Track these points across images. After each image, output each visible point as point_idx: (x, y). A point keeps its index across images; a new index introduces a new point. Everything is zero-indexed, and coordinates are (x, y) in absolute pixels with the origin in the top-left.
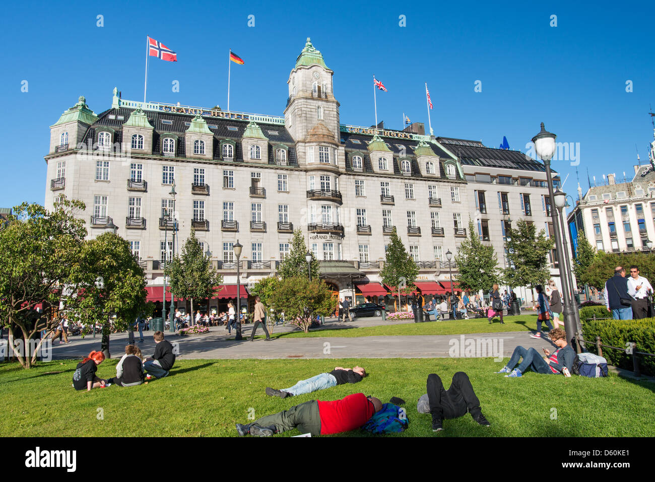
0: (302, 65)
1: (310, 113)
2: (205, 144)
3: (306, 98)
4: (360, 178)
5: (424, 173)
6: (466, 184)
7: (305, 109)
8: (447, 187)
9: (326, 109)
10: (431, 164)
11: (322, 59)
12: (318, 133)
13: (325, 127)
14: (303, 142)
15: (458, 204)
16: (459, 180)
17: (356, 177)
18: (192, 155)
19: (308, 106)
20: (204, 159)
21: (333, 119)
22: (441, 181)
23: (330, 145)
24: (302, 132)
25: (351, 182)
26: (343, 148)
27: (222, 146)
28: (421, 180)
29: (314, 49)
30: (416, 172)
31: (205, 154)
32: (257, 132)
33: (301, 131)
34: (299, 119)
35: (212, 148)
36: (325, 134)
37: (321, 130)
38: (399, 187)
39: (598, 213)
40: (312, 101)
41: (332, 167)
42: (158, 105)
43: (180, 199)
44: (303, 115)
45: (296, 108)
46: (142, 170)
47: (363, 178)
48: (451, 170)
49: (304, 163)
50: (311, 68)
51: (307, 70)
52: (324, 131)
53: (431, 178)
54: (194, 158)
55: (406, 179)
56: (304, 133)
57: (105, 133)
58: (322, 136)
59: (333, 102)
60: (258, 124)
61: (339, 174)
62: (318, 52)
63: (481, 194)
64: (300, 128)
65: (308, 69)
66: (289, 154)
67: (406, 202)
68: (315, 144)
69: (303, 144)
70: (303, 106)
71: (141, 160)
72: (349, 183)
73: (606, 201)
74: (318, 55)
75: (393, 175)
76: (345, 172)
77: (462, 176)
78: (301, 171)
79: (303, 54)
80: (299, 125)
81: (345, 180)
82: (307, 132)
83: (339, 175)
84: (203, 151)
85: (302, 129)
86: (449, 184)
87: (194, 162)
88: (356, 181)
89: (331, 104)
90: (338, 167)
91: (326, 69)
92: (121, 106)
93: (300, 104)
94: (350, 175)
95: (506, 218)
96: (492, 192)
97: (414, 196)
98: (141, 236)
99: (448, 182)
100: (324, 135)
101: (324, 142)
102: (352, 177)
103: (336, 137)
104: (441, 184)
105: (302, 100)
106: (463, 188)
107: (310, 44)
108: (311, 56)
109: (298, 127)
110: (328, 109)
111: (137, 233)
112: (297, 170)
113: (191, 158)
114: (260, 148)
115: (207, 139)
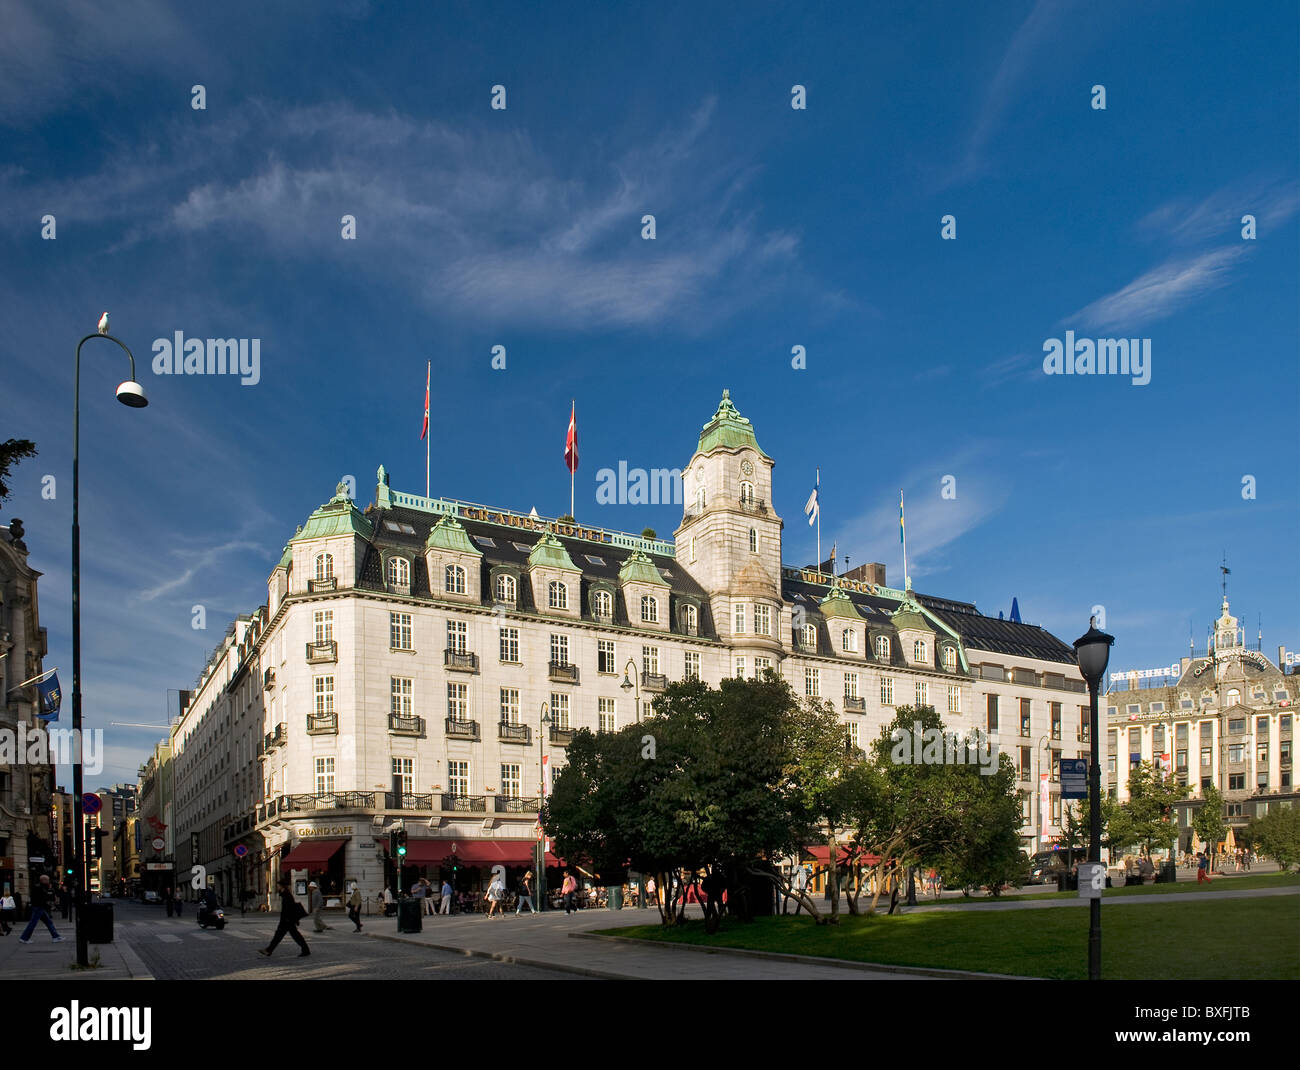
0: (724, 446)
1: (737, 540)
2: (567, 590)
3: (733, 512)
4: (814, 663)
5: (910, 659)
6: (974, 682)
7: (730, 532)
8: (943, 686)
9: (764, 534)
10: (922, 644)
11: (753, 435)
12: (751, 579)
13: (763, 569)
14: (726, 595)
15: (957, 716)
16: (961, 674)
17: (808, 662)
18: (547, 609)
19: (736, 528)
20: (568, 618)
21: (774, 553)
22: (935, 676)
23: (772, 603)
24: (724, 576)
25: (799, 671)
26: (789, 609)
27: (593, 593)
28: (907, 672)
29: (738, 413)
30: (897, 658)
31: (567, 608)
32: (650, 570)
33: (721, 573)
34: (718, 550)
35: (579, 597)
36: (765, 581)
37: (756, 574)
38: (872, 682)
39: (1116, 736)
40: (741, 518)
41: (773, 643)
42: (456, 505)
43: (530, 690)
44: (727, 543)
45: (711, 528)
46: (467, 634)
47: (819, 664)
48: (950, 658)
49: (727, 632)
50: (739, 452)
51: (732, 457)
52: (762, 575)
53: (921, 670)
54: (553, 616)
55: (884, 669)
56: (727, 578)
57: (398, 559)
58: (759, 584)
59: (776, 522)
60: (649, 555)
61: (783, 655)
62: (746, 420)
63: (993, 699)
64: (719, 568)
65: (734, 454)
66: (702, 614)
67: (881, 710)
68: (747, 599)
69: (726, 598)
70: (726, 526)
71: (465, 614)
72: (797, 673)
73: (1133, 717)
74: (747, 428)
75: (863, 661)
76: (793, 653)
77: (966, 668)
78: (723, 647)
79: (721, 423)
80: (718, 562)
81: (790, 666)
82: (733, 576)
83: (783, 658)
84: (565, 603)
85: (724, 570)
86: (947, 681)
87: (552, 623)
88: (807, 670)
89: (773, 525)
90: (781, 644)
91: (765, 457)
92: (395, 504)
93: (721, 522)
94: (799, 657)
95: (1025, 742)
96: (1009, 697)
97: (893, 699)
98: (470, 753)
99: (946, 677)
100: (762, 583)
101: (764, 597)
102: (801, 661)
103: (779, 587)
104: (936, 680)
105: (726, 515)
106: (967, 689)
107: (729, 402)
108: (736, 430)
109: (716, 565)
110: (768, 535)
111: (463, 747)
112: (716, 646)
113: (546, 614)
114: (657, 601)
115: (571, 580)
